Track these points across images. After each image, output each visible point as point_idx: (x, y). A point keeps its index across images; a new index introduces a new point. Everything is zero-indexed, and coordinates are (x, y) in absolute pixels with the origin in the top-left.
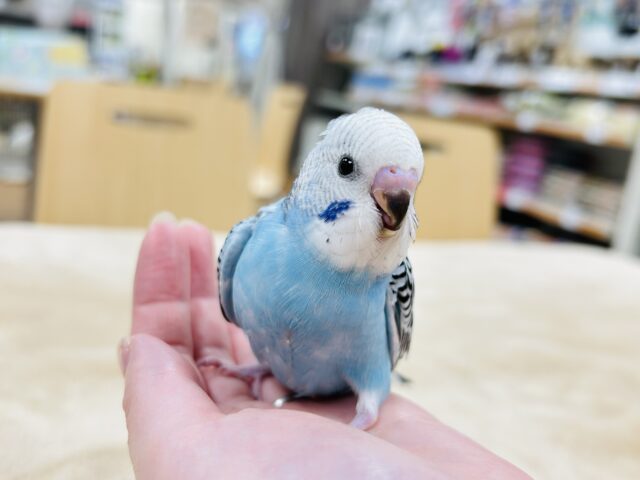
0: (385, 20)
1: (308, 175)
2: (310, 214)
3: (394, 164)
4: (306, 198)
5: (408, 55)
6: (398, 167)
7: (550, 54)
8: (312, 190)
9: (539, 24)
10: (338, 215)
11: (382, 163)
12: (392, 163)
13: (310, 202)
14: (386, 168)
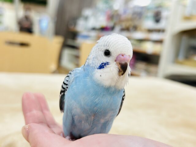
0: (86, 18)
1: (93, 56)
2: (94, 68)
3: (124, 54)
4: (92, 63)
5: (94, 29)
6: (125, 54)
7: (135, 28)
8: (94, 60)
9: (132, 20)
10: (105, 67)
11: (120, 53)
12: (123, 53)
13: (94, 64)
14: (121, 54)
